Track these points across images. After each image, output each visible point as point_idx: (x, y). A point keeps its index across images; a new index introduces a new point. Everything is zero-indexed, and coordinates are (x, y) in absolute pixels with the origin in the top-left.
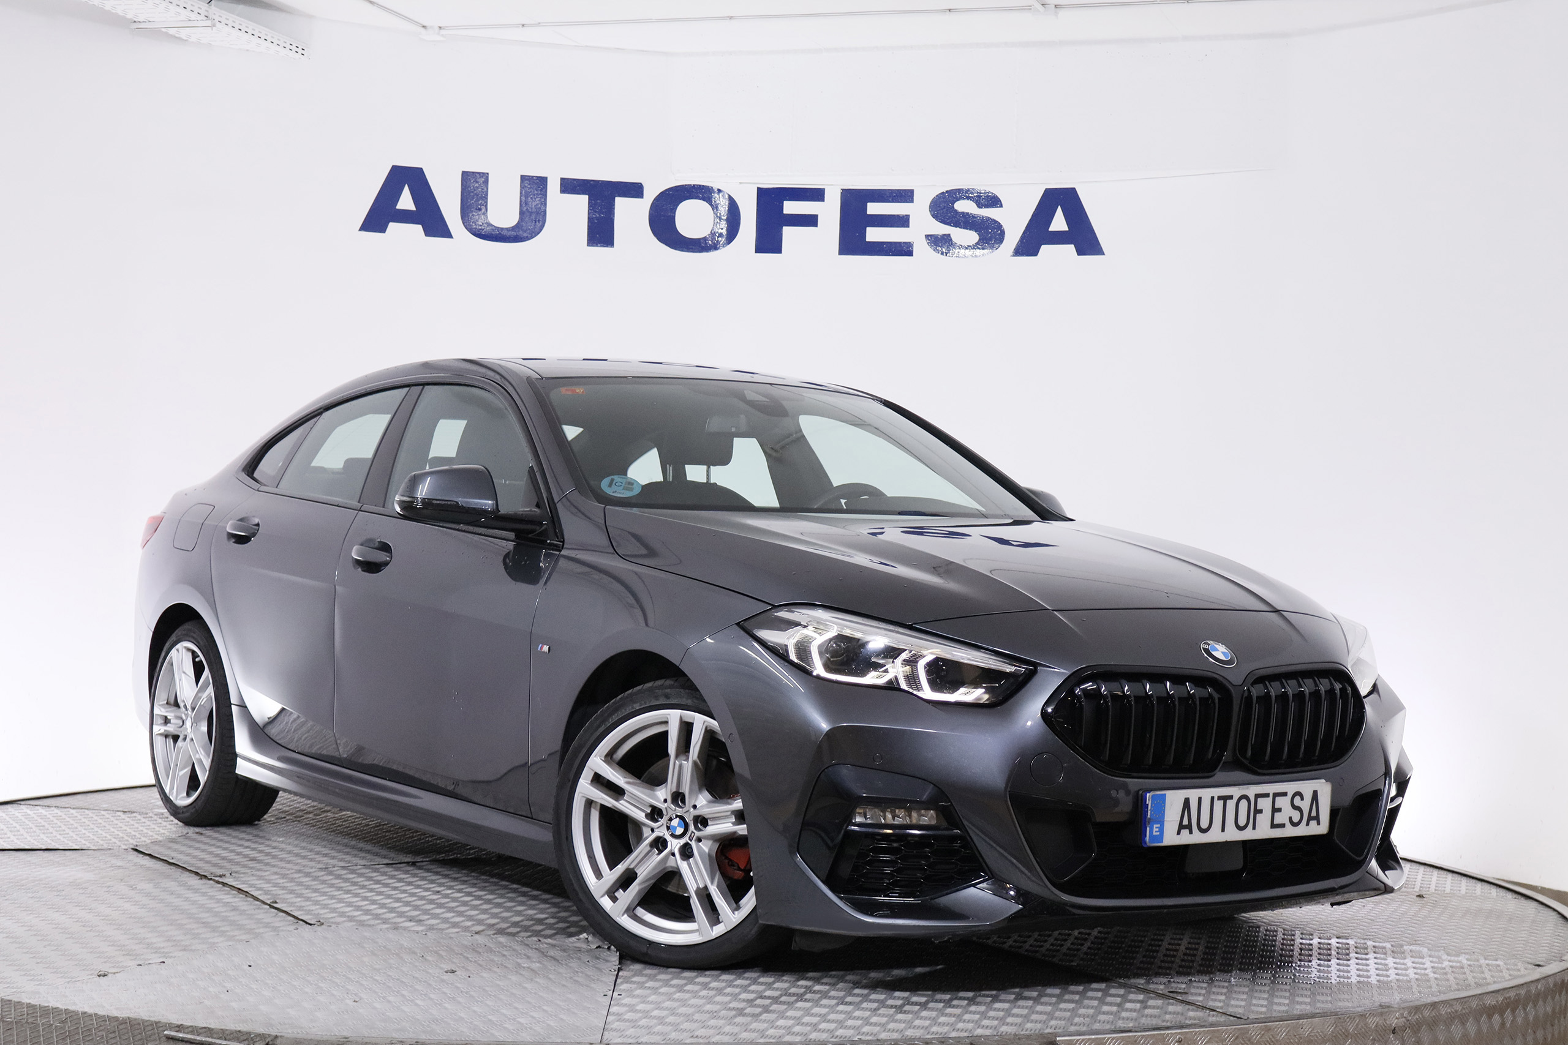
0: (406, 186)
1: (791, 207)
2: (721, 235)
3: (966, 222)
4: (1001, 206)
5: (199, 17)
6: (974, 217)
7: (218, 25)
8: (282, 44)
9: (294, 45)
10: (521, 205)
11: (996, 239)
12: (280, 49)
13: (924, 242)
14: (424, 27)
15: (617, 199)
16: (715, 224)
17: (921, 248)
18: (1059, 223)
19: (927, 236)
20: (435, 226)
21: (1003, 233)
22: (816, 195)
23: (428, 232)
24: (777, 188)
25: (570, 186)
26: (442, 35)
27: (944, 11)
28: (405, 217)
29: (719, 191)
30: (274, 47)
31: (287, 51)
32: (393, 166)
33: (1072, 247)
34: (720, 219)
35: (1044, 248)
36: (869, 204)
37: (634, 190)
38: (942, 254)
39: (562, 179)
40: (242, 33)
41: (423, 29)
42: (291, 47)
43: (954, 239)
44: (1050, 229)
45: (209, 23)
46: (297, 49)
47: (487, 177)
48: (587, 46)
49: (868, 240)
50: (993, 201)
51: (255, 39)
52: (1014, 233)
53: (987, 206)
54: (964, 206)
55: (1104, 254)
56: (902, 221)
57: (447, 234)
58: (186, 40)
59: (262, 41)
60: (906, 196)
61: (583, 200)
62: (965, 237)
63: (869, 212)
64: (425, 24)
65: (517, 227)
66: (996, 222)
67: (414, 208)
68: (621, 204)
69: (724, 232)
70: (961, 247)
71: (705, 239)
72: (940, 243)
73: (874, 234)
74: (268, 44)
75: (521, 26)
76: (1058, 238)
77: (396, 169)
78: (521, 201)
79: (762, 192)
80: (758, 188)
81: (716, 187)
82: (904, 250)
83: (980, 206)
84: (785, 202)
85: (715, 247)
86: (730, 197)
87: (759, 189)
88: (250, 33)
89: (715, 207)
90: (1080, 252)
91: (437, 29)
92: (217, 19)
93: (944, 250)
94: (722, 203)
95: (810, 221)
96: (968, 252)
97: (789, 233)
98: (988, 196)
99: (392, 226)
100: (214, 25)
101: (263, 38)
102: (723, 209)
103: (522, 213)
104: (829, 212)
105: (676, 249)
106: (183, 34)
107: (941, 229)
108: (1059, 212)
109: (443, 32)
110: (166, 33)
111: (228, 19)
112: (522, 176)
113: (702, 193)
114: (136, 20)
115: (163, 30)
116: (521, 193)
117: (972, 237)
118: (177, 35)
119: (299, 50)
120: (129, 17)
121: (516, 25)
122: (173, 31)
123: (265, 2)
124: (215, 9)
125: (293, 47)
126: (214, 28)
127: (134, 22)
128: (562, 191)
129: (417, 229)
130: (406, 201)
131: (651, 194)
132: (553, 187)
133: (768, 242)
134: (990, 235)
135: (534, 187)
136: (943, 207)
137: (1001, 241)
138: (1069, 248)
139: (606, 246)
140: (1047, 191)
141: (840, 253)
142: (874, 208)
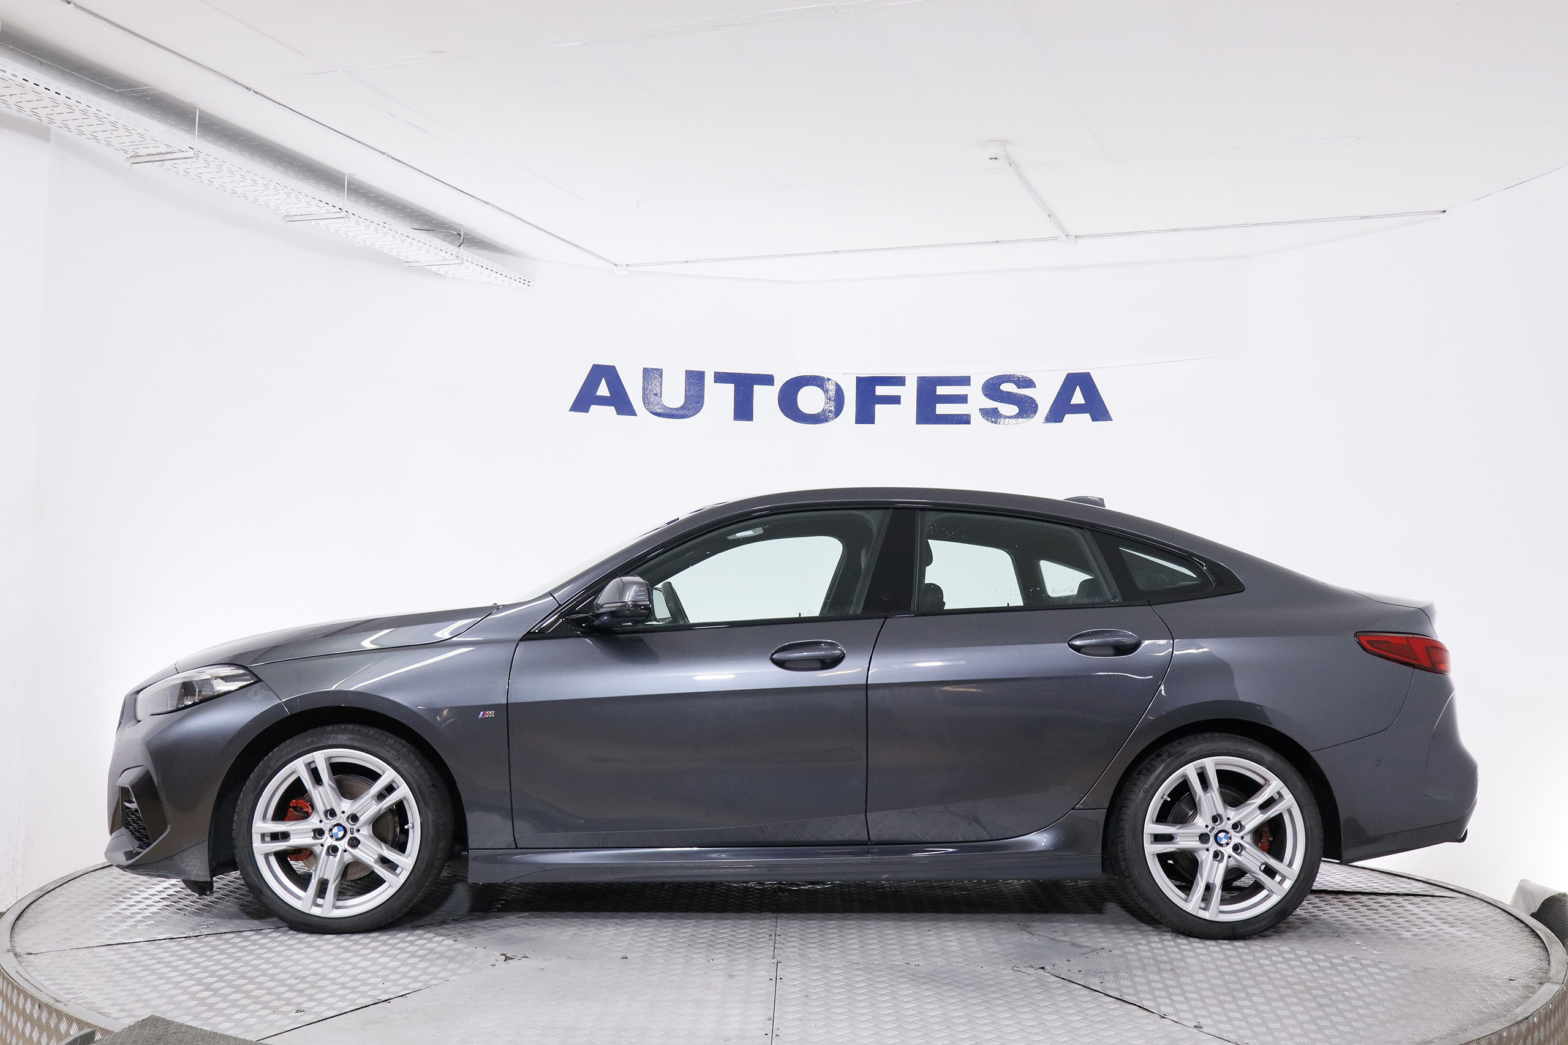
0: (603, 381)
1: (881, 390)
2: (830, 411)
3: (1009, 398)
4: (1035, 387)
5: (452, 257)
6: (1016, 395)
7: (466, 262)
8: (514, 278)
9: (522, 279)
11: (1031, 411)
12: (513, 282)
13: (979, 414)
14: (615, 265)
17: (977, 418)
18: (1078, 398)
19: (980, 410)
21: (1037, 406)
22: (899, 381)
23: (620, 412)
25: (720, 378)
26: (629, 271)
27: (993, 242)
28: (603, 401)
29: (829, 379)
30: (510, 280)
31: (517, 283)
32: (594, 365)
34: (830, 399)
35: (1067, 417)
36: (938, 388)
37: (768, 380)
38: (992, 422)
40: (484, 270)
41: (615, 266)
42: (520, 280)
43: (1001, 411)
44: (1072, 402)
47: (662, 372)
48: (733, 278)
50: (1028, 383)
51: (494, 274)
52: (1045, 405)
53: (1024, 387)
54: (1007, 387)
56: (962, 399)
57: (632, 413)
58: (445, 276)
59: (498, 276)
60: (965, 381)
61: (730, 388)
66: (1031, 398)
67: (608, 395)
68: (758, 390)
69: (833, 409)
70: (1006, 417)
71: (819, 414)
72: (991, 415)
73: (941, 409)
74: (503, 277)
75: (684, 263)
76: (1078, 409)
77: (595, 367)
79: (859, 380)
80: (857, 377)
81: (826, 376)
82: (964, 420)
83: (1019, 387)
84: (877, 387)
85: (826, 420)
86: (837, 385)
88: (489, 269)
89: (826, 391)
90: (1094, 419)
91: (625, 266)
92: (466, 258)
93: (993, 419)
94: (831, 388)
95: (895, 400)
96: (1014, 421)
97: (879, 408)
98: (1025, 380)
101: (500, 273)
102: (832, 393)
103: (686, 397)
104: (909, 393)
105: (798, 422)
106: (443, 270)
107: (991, 404)
109: (629, 268)
111: (473, 259)
112: (686, 371)
113: (817, 381)
117: (1013, 410)
119: (526, 282)
120: (402, 257)
121: (681, 262)
122: (434, 269)
123: (499, 248)
124: (464, 252)
125: (522, 281)
126: (464, 265)
127: (406, 262)
128: (716, 382)
129: (612, 409)
130: (603, 390)
131: (779, 383)
132: (709, 379)
133: (865, 416)
134: (1027, 408)
135: (695, 379)
136: (992, 389)
137: (1035, 412)
138: (1087, 417)
139: (748, 420)
140: (1069, 375)
141: (918, 422)
142: (941, 390)
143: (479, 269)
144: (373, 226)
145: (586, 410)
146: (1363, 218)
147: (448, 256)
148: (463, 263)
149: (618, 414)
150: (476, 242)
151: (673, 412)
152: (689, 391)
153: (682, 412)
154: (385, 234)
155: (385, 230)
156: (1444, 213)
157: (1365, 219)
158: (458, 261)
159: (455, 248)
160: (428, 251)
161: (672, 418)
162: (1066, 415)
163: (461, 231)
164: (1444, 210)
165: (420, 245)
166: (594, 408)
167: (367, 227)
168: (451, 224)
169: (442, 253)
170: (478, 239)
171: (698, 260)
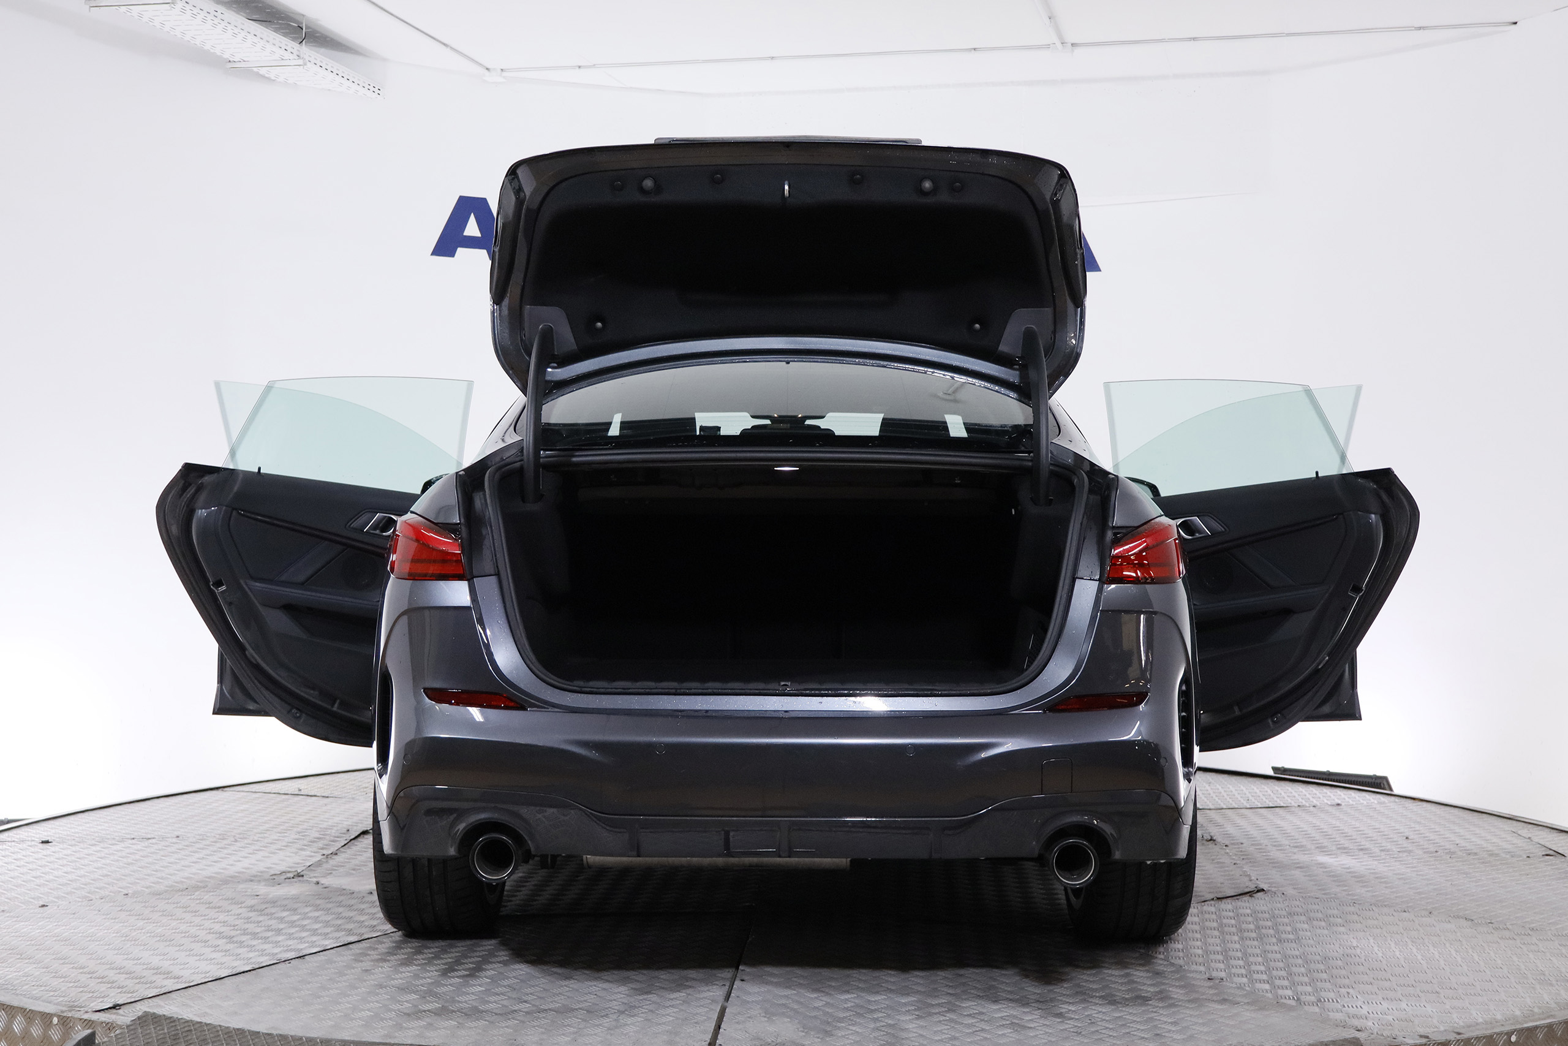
0: (472, 214)
7: (309, 63)
8: (362, 84)
9: (372, 85)
12: (360, 88)
14: (488, 69)
26: (504, 77)
27: (970, 50)
28: (471, 243)
30: (355, 86)
31: (365, 91)
32: (460, 197)
40: (328, 73)
41: (486, 71)
42: (369, 87)
46: (374, 89)
48: (636, 88)
51: (339, 79)
58: (274, 80)
59: (344, 81)
64: (488, 67)
67: (479, 235)
74: (349, 83)
75: (577, 68)
77: (463, 200)
88: (335, 73)
91: (499, 71)
92: (307, 58)
101: (345, 78)
106: (273, 73)
109: (504, 74)
110: (258, 74)
114: (231, 60)
115: (255, 70)
118: (267, 75)
119: (376, 90)
120: (226, 56)
121: (573, 67)
122: (263, 71)
123: (344, 46)
124: (306, 50)
125: (371, 88)
126: (305, 67)
127: (230, 61)
129: (483, 253)
130: (472, 229)
143: (322, 71)
144: (203, 14)
145: (452, 254)
146: (1420, 28)
147: (287, 55)
148: (305, 64)
150: (317, 37)
154: (214, 26)
155: (216, 21)
156: (1514, 26)
157: (1422, 31)
158: (300, 62)
159: (296, 45)
160: (263, 48)
163: (302, 23)
164: (1516, 21)
165: (256, 40)
166: (461, 251)
167: (194, 16)
168: (290, 14)
169: (282, 52)
170: (320, 33)
171: (594, 65)
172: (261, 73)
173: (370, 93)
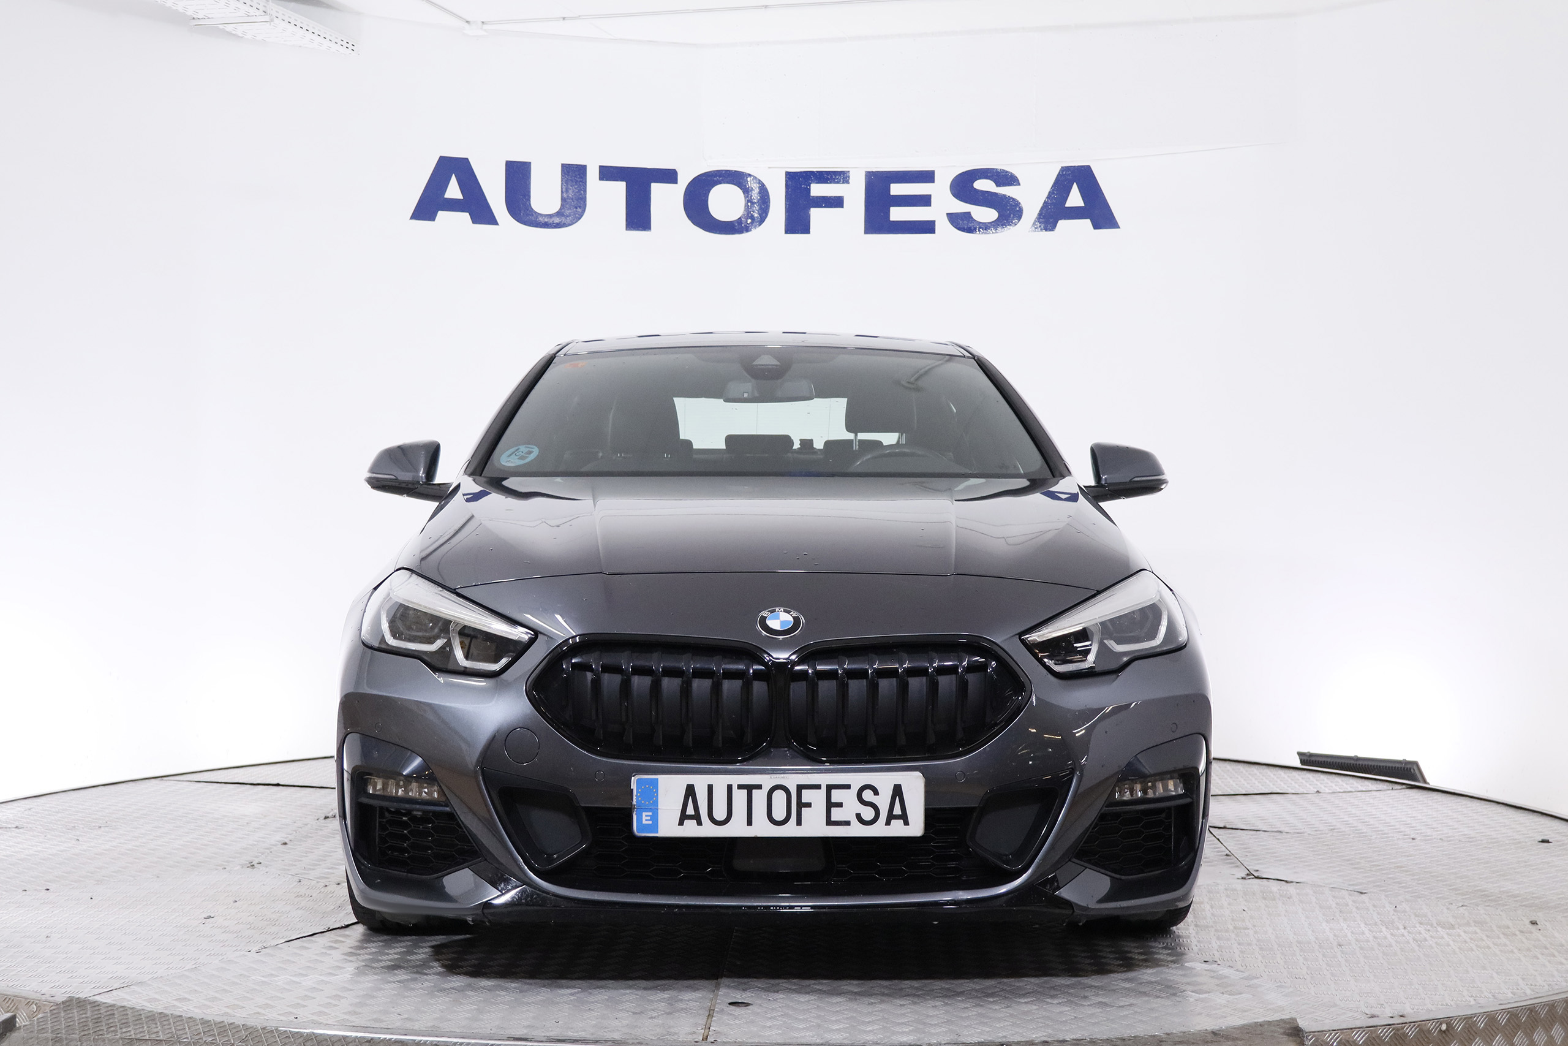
0: (454, 175)
1: (817, 190)
2: (751, 217)
3: (985, 200)
4: (1019, 184)
5: (258, 13)
6: (995, 194)
7: (275, 19)
8: (334, 40)
9: (345, 41)
10: (562, 192)
11: (1014, 216)
12: (332, 45)
13: (946, 220)
14: (467, 22)
15: (653, 185)
16: (747, 207)
17: (943, 226)
18: (1075, 199)
19: (948, 215)
20: (482, 213)
21: (1021, 211)
22: (842, 177)
23: (476, 219)
24: (804, 172)
25: (608, 173)
26: (486, 30)
28: (453, 206)
29: (750, 175)
30: (326, 43)
31: (338, 47)
32: (441, 157)
33: (1088, 221)
34: (751, 202)
35: (1062, 224)
36: (892, 186)
37: (669, 176)
38: (963, 231)
39: (601, 167)
40: (297, 29)
41: (467, 24)
42: (342, 43)
43: (976, 217)
44: (1069, 204)
45: (267, 18)
46: (347, 45)
47: (530, 167)
49: (892, 219)
50: (1011, 179)
51: (309, 35)
52: (1032, 208)
53: (1005, 185)
54: (983, 185)
55: (1119, 228)
56: (924, 201)
57: (491, 220)
58: (242, 37)
59: (315, 37)
60: (927, 177)
61: (621, 186)
62: (985, 214)
63: (892, 193)
64: (469, 20)
65: (559, 214)
66: (1014, 199)
67: (461, 197)
68: (657, 190)
69: (755, 214)
70: (982, 225)
71: (736, 221)
72: (963, 223)
73: (897, 214)
74: (321, 39)
75: (562, 19)
76: (1075, 214)
77: (443, 161)
78: (562, 189)
79: (790, 176)
80: (786, 172)
81: (747, 171)
82: (928, 227)
83: (998, 185)
84: (812, 185)
85: (746, 229)
86: (760, 182)
87: (788, 173)
88: (305, 29)
89: (746, 191)
90: (1096, 226)
91: (481, 24)
92: (275, 14)
93: (965, 228)
94: (753, 187)
95: (836, 202)
96: (992, 229)
97: (816, 214)
98: (1006, 175)
99: (440, 213)
100: (272, 20)
101: (316, 34)
102: (755, 195)
103: (563, 199)
104: (854, 193)
105: (710, 232)
106: (240, 30)
107: (961, 207)
108: (1075, 189)
109: (485, 27)
110: (224, 31)
111: (284, 15)
112: (562, 164)
113: (735, 177)
114: (195, 16)
115: (221, 27)
116: (562, 181)
117: (991, 215)
118: (234, 32)
119: (350, 46)
120: (189, 13)
121: (557, 19)
122: (229, 28)
124: (272, 6)
125: (344, 43)
126: (272, 23)
127: (194, 18)
128: (601, 179)
129: (466, 216)
130: (453, 191)
131: (684, 180)
132: (592, 175)
133: (797, 223)
134: (1009, 212)
135: (574, 175)
136: (963, 186)
137: (1019, 218)
138: (1087, 223)
139: (645, 230)
140: (1064, 169)
141: (866, 232)
142: (896, 189)
143: (291, 27)
145: (431, 217)
147: (252, 11)
149: (473, 223)
151: (546, 220)
152: (567, 191)
153: (557, 220)
159: (262, 2)
160: (227, 5)
161: (545, 227)
162: (1060, 221)
166: (441, 215)
169: (246, 8)
171: (579, 16)
172: (227, 30)
173: (343, 50)
